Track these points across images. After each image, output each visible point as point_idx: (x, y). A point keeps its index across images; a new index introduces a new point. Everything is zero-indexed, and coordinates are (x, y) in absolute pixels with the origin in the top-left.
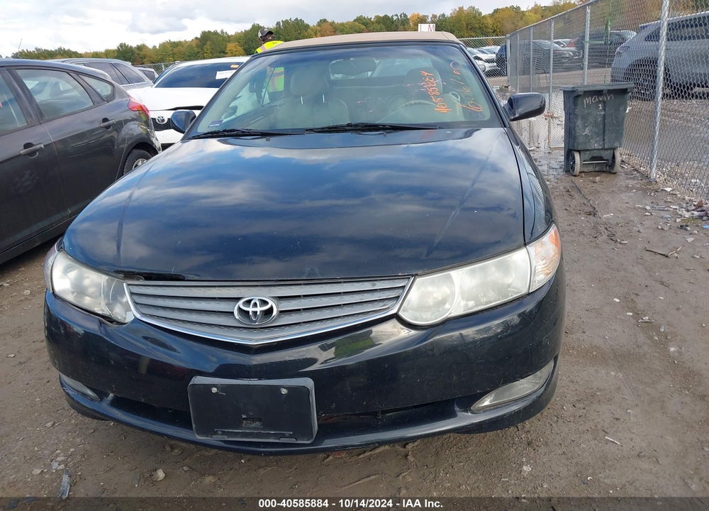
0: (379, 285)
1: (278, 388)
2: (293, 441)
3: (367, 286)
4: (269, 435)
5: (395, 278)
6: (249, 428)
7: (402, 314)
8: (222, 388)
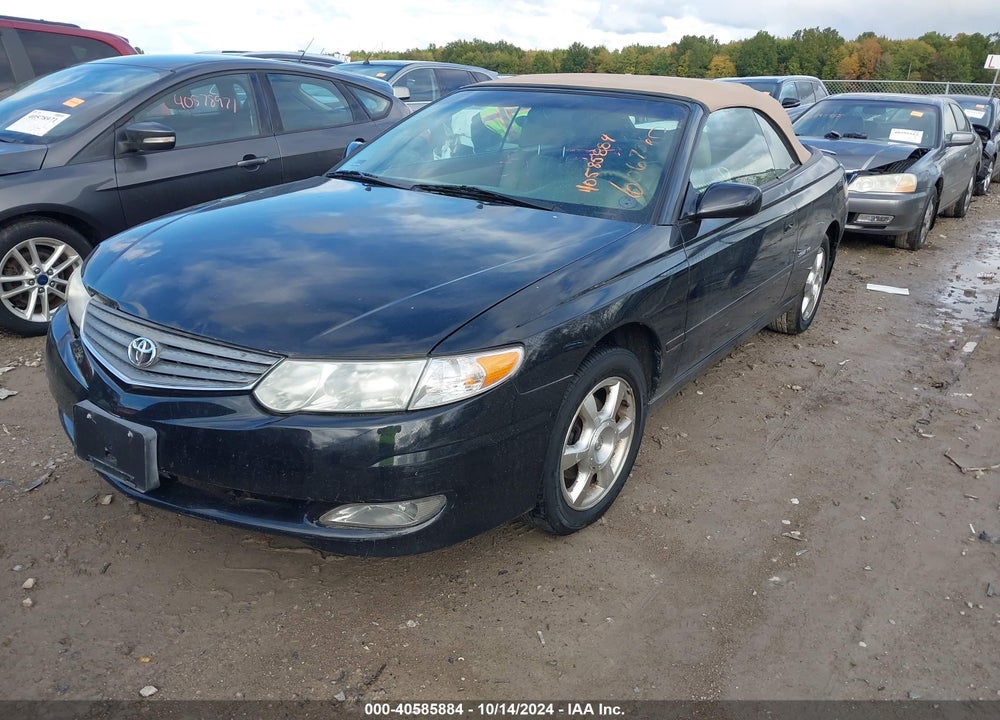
0: (250, 357)
1: (127, 430)
2: (133, 486)
3: (237, 355)
4: (119, 474)
5: (265, 353)
6: (108, 462)
7: (258, 393)
8: (97, 417)
